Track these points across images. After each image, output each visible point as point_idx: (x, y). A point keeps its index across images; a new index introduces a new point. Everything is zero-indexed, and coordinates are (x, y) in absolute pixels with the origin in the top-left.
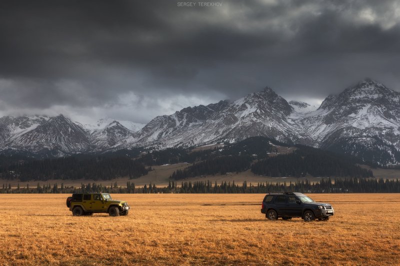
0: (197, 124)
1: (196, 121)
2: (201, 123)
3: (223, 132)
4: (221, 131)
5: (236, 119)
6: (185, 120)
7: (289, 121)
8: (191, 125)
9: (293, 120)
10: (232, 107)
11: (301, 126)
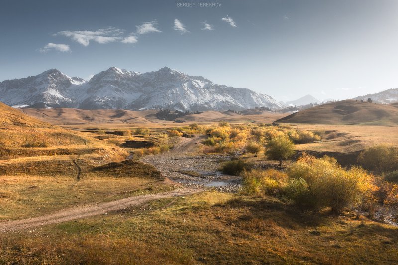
0: (13, 90)
1: (13, 89)
2: (16, 90)
3: (29, 97)
4: (27, 96)
5: (36, 90)
6: (5, 88)
7: (67, 91)
8: (9, 91)
9: (70, 91)
10: (35, 82)
11: (74, 94)
